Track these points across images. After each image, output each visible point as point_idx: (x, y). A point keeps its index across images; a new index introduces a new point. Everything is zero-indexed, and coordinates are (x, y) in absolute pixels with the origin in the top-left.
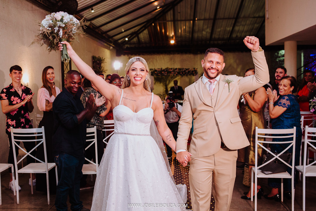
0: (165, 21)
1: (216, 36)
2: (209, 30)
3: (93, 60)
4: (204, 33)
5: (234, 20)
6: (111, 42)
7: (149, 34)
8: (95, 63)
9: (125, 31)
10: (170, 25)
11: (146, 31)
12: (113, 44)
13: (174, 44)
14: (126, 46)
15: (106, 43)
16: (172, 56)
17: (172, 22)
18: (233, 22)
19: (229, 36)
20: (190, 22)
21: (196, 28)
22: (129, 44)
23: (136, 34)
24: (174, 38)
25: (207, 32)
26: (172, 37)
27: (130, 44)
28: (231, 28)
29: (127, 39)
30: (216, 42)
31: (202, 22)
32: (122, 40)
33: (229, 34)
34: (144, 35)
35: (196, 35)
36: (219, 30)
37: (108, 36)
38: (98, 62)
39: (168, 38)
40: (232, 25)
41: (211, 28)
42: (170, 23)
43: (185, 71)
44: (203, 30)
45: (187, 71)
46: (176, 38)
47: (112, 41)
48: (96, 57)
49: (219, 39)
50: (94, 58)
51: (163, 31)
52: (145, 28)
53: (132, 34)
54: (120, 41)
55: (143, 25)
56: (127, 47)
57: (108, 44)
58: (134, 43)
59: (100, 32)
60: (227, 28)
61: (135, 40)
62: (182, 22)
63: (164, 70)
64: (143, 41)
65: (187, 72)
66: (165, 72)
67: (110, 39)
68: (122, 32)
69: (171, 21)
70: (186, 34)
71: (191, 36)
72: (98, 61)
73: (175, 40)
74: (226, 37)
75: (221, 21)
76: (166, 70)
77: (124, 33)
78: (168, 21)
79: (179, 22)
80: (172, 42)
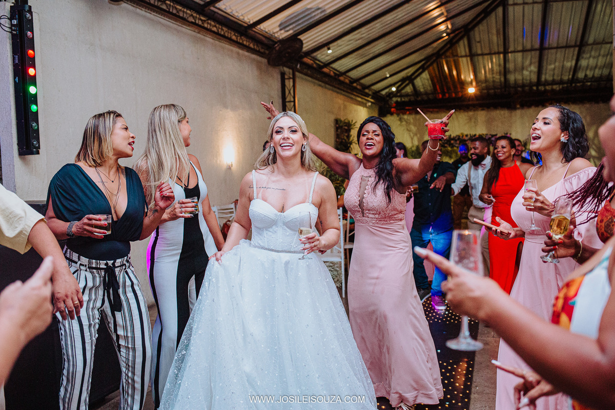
0: (456, 58)
1: (547, 76)
2: (534, 68)
3: (337, 126)
4: (526, 73)
5: (577, 49)
6: (367, 95)
7: (432, 79)
8: (339, 130)
9: (391, 76)
10: (464, 63)
11: (426, 74)
12: (371, 98)
13: (475, 94)
14: (394, 99)
15: (359, 97)
16: (471, 113)
17: (469, 58)
18: (576, 52)
19: (571, 77)
20: (499, 58)
21: (511, 66)
22: (399, 96)
23: (410, 79)
24: (474, 84)
25: (531, 72)
26: (471, 83)
27: (401, 96)
28: (574, 62)
29: (394, 89)
30: (548, 88)
31: (520, 54)
32: (387, 90)
33: (571, 73)
34: (423, 82)
35: (512, 78)
36: (553, 66)
37: (362, 85)
38: (346, 128)
39: (463, 84)
40: (575, 58)
41: (537, 64)
42: (464, 59)
43: (490, 138)
44: (523, 68)
45: (493, 139)
46: (477, 83)
47: (370, 93)
48: (341, 121)
49: (554, 82)
50: (337, 121)
51: (455, 73)
52: (423, 68)
53: (403, 80)
54: (384, 93)
55: (420, 64)
56: (397, 102)
57: (362, 98)
58: (407, 95)
59: (347, 81)
60: (565, 62)
61: (409, 89)
62: (486, 57)
63: (454, 139)
64: (422, 90)
65: (492, 141)
66: (456, 141)
67: (367, 91)
68: (386, 78)
69: (466, 56)
70: (494, 75)
71: (503, 79)
72: (346, 126)
73: (475, 87)
74: (566, 78)
75: (553, 51)
76: (457, 137)
77: (389, 79)
78: (462, 57)
79: (480, 58)
80: (471, 90)
